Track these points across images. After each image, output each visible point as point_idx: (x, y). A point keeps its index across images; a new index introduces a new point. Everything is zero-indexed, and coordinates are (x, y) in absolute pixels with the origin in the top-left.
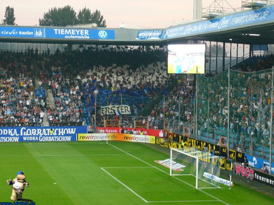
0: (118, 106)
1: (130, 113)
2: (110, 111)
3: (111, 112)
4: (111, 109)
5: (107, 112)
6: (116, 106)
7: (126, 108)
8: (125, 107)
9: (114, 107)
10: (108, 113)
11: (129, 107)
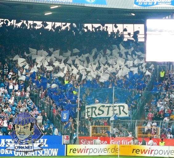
0: (108, 105)
1: (128, 116)
2: (97, 112)
3: (99, 114)
4: (99, 110)
5: (93, 114)
6: (106, 105)
7: (122, 108)
8: (119, 106)
9: (103, 106)
10: (94, 116)
11: (126, 106)
